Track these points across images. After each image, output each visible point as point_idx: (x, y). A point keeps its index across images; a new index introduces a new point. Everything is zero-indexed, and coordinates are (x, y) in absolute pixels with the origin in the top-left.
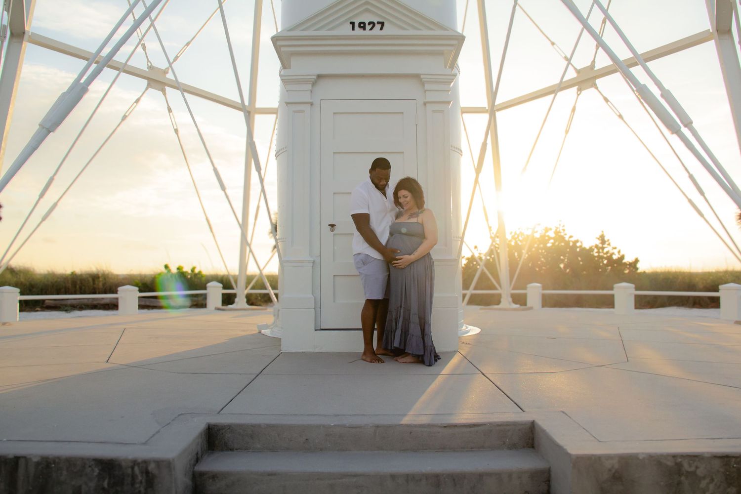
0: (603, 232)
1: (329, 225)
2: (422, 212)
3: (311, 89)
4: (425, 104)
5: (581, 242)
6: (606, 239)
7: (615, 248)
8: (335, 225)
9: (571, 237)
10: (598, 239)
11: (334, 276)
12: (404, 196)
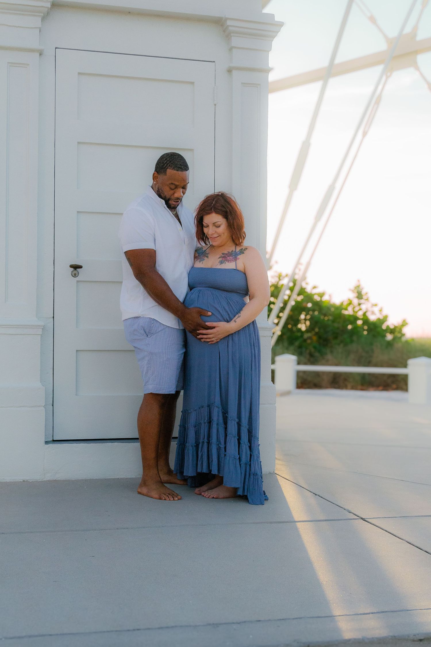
0: (359, 281)
1: (71, 266)
2: (242, 252)
3: (40, 26)
4: (229, 71)
5: (330, 296)
6: (363, 292)
7: (376, 305)
8: (80, 267)
9: (315, 287)
10: (353, 291)
11: (77, 351)
12: (214, 224)
